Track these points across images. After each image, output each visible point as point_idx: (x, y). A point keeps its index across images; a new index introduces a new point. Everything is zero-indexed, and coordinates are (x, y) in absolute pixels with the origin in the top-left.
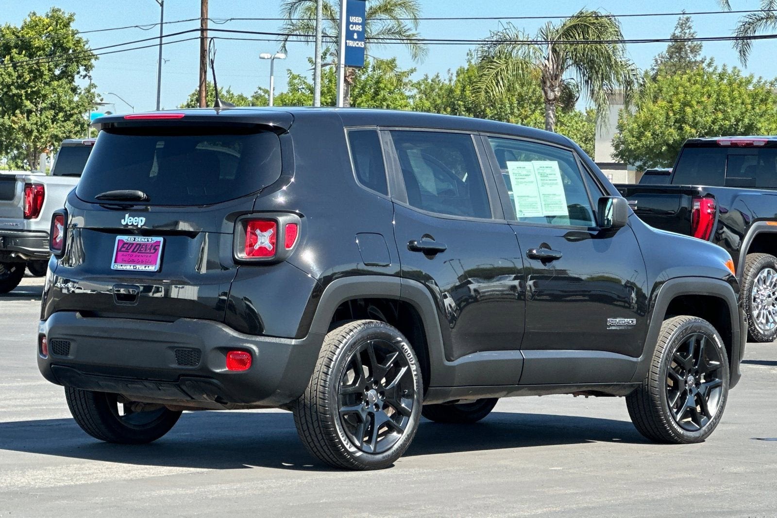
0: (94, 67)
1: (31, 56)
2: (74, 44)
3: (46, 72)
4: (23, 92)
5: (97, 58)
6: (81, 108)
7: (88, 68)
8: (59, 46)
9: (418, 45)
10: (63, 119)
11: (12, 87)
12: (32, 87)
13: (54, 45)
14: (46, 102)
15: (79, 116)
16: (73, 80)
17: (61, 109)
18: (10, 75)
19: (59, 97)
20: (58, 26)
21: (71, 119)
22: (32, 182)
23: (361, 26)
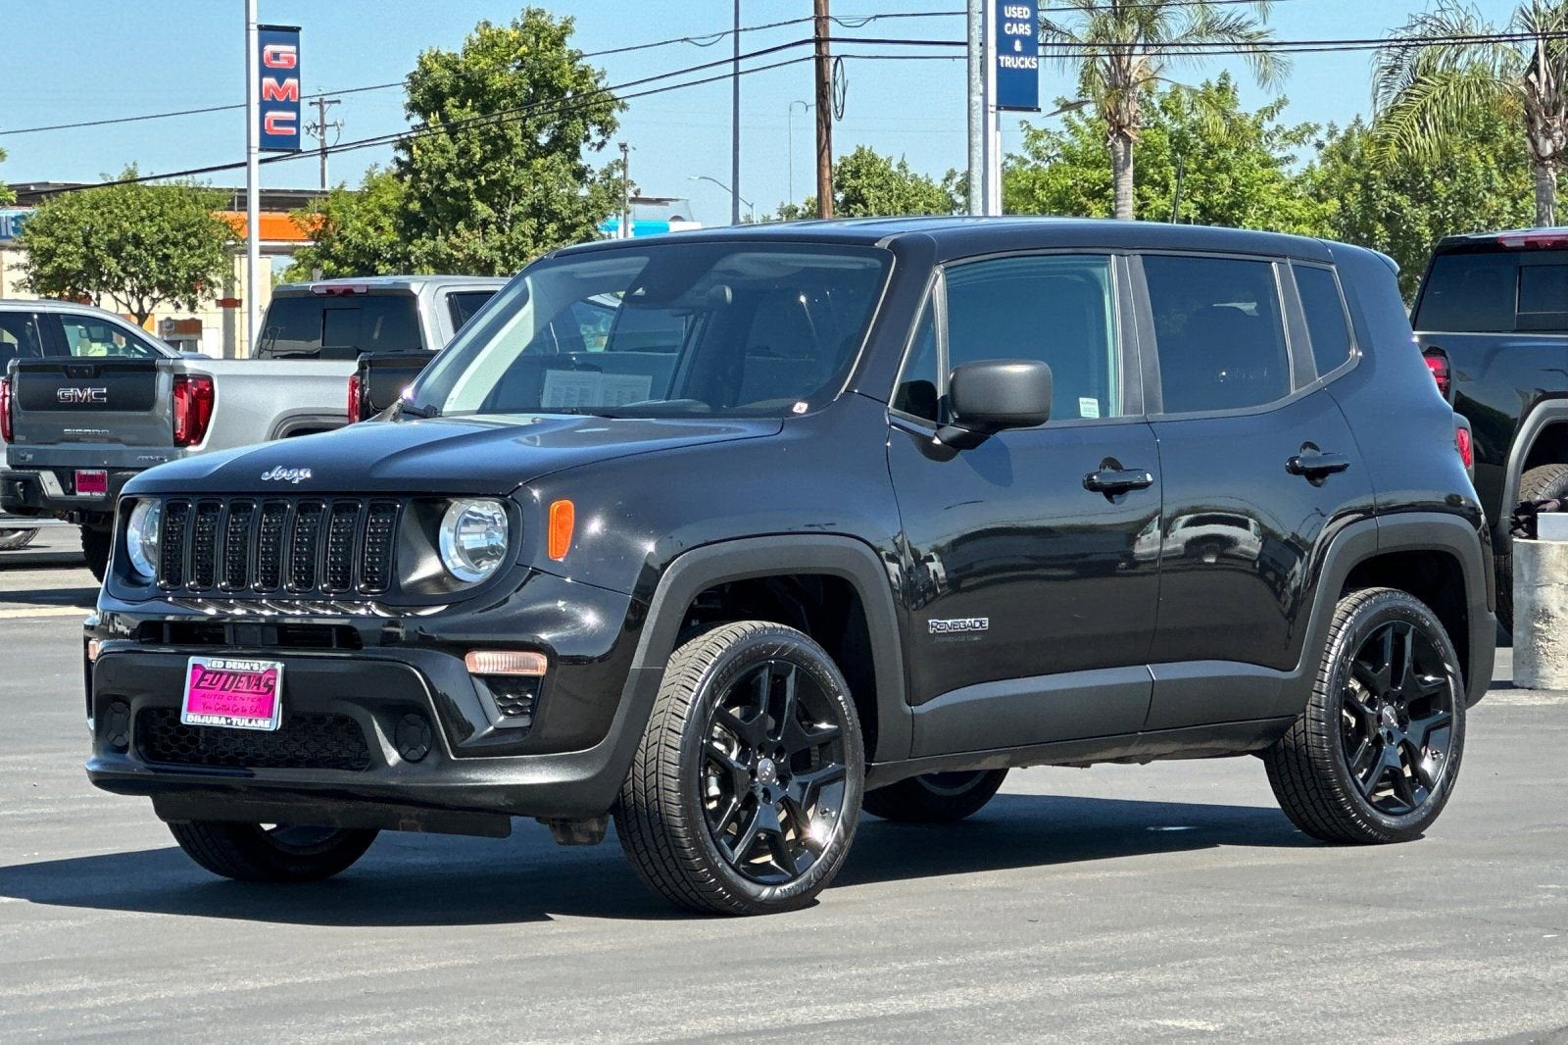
0: (618, 124)
1: (486, 109)
2: (575, 80)
3: (517, 140)
4: (470, 183)
5: (624, 107)
6: (594, 212)
7: (606, 128)
8: (545, 86)
9: (1271, 55)
10: (556, 236)
11: (448, 175)
12: (488, 173)
13: (535, 84)
14: (522, 202)
15: (591, 227)
16: (576, 154)
17: (553, 216)
18: (443, 151)
19: (547, 192)
20: (541, 44)
21: (573, 235)
22: (188, 372)
23: (1028, 26)
